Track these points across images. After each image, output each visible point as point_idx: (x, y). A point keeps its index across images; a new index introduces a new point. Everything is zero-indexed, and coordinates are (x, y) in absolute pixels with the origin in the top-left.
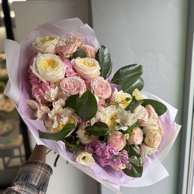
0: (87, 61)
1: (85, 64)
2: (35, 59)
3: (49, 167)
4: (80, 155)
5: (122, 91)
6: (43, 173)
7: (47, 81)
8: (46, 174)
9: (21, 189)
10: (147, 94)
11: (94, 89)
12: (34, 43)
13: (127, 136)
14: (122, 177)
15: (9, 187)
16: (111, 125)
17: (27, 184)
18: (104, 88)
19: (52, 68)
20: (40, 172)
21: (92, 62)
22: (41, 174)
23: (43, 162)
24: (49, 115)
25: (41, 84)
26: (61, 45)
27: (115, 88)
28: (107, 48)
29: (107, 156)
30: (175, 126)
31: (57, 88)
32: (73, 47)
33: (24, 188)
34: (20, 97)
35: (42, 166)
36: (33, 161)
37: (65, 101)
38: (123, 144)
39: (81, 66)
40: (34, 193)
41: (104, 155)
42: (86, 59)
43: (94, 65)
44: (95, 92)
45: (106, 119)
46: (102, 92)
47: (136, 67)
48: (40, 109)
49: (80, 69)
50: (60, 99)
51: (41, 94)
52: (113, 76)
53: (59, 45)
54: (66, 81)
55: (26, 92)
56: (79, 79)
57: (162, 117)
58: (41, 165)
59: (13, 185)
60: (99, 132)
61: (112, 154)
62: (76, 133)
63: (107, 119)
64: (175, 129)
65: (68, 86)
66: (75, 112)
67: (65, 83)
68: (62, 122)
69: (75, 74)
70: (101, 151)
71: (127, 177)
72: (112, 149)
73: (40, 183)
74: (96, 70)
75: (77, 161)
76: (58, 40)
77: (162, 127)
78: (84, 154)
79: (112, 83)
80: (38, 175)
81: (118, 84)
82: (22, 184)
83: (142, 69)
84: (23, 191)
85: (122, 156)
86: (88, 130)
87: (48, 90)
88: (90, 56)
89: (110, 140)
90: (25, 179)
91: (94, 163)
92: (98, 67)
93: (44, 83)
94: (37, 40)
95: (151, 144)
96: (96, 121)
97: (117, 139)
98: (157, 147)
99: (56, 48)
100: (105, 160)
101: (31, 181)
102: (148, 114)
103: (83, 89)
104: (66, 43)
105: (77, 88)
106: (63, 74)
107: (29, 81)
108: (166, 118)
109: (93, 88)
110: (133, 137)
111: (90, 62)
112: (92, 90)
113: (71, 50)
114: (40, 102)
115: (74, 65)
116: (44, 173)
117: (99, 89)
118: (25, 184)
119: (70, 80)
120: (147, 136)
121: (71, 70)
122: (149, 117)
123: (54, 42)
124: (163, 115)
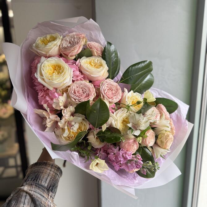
0: (93, 61)
1: (91, 64)
2: (39, 65)
3: (59, 169)
4: (92, 163)
5: (132, 91)
6: (52, 174)
7: (54, 88)
8: (56, 176)
9: (31, 189)
10: (157, 90)
11: (104, 94)
12: (34, 45)
13: (140, 139)
14: (135, 179)
16: (122, 128)
18: (114, 92)
19: (58, 74)
20: (49, 173)
23: (52, 163)
24: (59, 124)
25: (47, 91)
26: (65, 45)
27: (124, 88)
28: (114, 45)
29: (120, 161)
30: (186, 124)
31: (65, 94)
32: (78, 47)
33: (33, 188)
35: (52, 168)
36: (42, 162)
37: (75, 108)
38: (135, 148)
39: (88, 68)
41: (117, 160)
42: (92, 58)
43: (101, 65)
44: (105, 96)
46: (112, 96)
47: (146, 63)
48: (49, 118)
49: (87, 71)
50: (70, 107)
51: (49, 102)
52: (122, 75)
53: (63, 45)
54: (74, 87)
55: (32, 99)
56: (87, 83)
57: (173, 114)
58: (50, 166)
59: (22, 186)
60: (113, 138)
61: (125, 158)
62: (87, 137)
63: (119, 123)
64: (187, 128)
65: (76, 92)
66: (85, 118)
67: (73, 89)
68: (73, 129)
69: (82, 76)
70: (114, 155)
71: (140, 179)
72: (126, 153)
73: (50, 184)
74: (103, 71)
75: (90, 168)
76: (61, 40)
77: (174, 127)
78: (97, 161)
79: (121, 83)
80: (48, 176)
81: (127, 84)
82: (32, 185)
83: (152, 65)
85: (136, 162)
86: (100, 136)
87: (55, 97)
88: (96, 55)
89: (123, 144)
90: (35, 179)
91: (107, 168)
92: (106, 68)
93: (51, 91)
94: (37, 41)
95: (163, 145)
96: (107, 126)
97: (130, 143)
98: (170, 147)
99: (59, 49)
100: (118, 164)
101: (41, 182)
102: (160, 115)
103: (93, 94)
104: (70, 43)
105: (87, 94)
106: (70, 80)
107: (34, 88)
108: (177, 116)
109: (103, 92)
110: (146, 139)
111: (97, 62)
112: (102, 95)
113: (76, 51)
114: (49, 111)
115: (80, 66)
116: (54, 174)
117: (109, 93)
118: (35, 184)
119: (78, 85)
120: (159, 137)
121: (78, 73)
122: (161, 117)
123: (57, 43)
124: (174, 113)
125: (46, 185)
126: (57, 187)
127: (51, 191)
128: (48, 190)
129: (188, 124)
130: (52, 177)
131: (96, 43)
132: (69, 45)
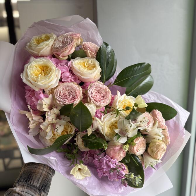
0: (86, 62)
1: (84, 66)
2: (26, 66)
4: (74, 168)
5: (125, 95)
8: (48, 175)
11: (91, 97)
12: (28, 44)
13: (127, 147)
15: (11, 188)
17: (28, 185)
18: (102, 95)
19: (45, 75)
20: (42, 173)
21: (92, 63)
22: (43, 175)
25: (34, 92)
26: (57, 46)
28: (111, 46)
29: (104, 168)
31: (50, 96)
32: (69, 48)
34: (12, 106)
35: (44, 167)
37: (60, 110)
38: (122, 155)
39: (79, 70)
40: (36, 194)
41: (101, 166)
42: (86, 59)
43: (94, 67)
44: (92, 99)
45: (104, 127)
47: (143, 65)
49: (79, 73)
50: (54, 109)
51: (35, 102)
53: (55, 45)
54: (60, 89)
56: (75, 85)
58: (43, 166)
61: (109, 166)
62: (75, 139)
63: (106, 127)
64: (184, 137)
65: (62, 94)
67: (59, 91)
68: (57, 131)
69: (73, 78)
70: (98, 161)
72: (110, 161)
73: (42, 184)
74: (95, 73)
75: (71, 173)
76: (54, 40)
77: (169, 135)
78: (80, 167)
80: (40, 176)
84: (24, 193)
86: (85, 140)
87: (41, 98)
88: (91, 56)
89: (109, 151)
91: (89, 175)
92: (99, 69)
93: (36, 91)
95: (153, 154)
96: (93, 130)
97: (116, 151)
98: (162, 157)
99: (52, 49)
100: (102, 171)
102: (153, 121)
103: (79, 97)
104: (63, 43)
105: (72, 97)
109: (90, 95)
110: (134, 148)
111: (90, 63)
112: (88, 99)
116: (46, 174)
117: (97, 96)
119: (64, 87)
120: (150, 145)
121: (68, 74)
122: (154, 124)
123: (49, 43)
124: (172, 119)
125: (38, 185)
126: (49, 186)
127: (43, 191)
128: (40, 190)
129: (185, 133)
130: (45, 177)
131: (92, 43)
132: (61, 45)
